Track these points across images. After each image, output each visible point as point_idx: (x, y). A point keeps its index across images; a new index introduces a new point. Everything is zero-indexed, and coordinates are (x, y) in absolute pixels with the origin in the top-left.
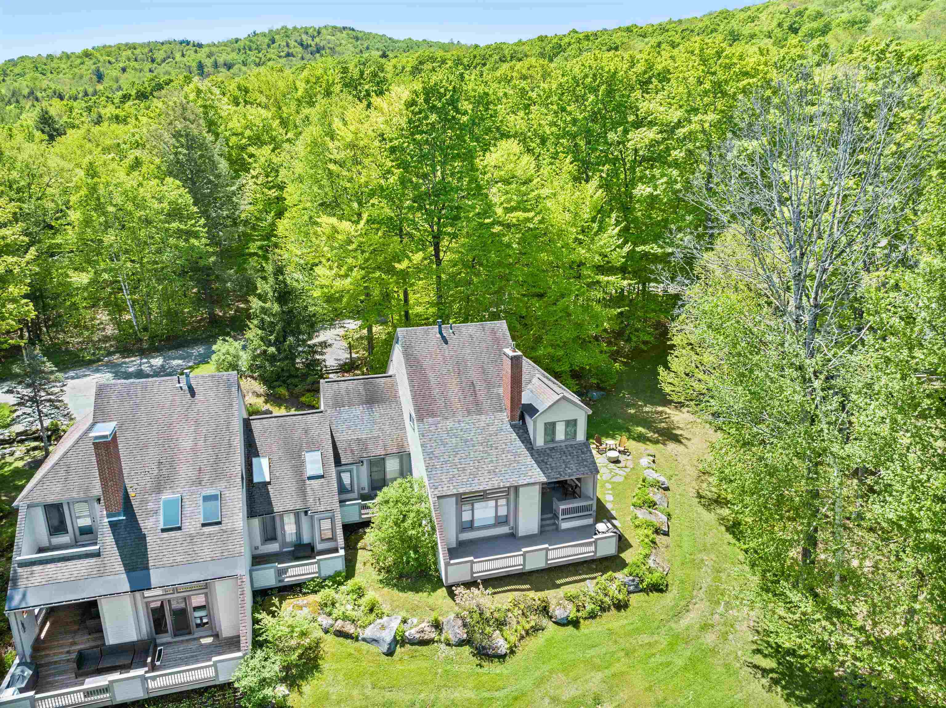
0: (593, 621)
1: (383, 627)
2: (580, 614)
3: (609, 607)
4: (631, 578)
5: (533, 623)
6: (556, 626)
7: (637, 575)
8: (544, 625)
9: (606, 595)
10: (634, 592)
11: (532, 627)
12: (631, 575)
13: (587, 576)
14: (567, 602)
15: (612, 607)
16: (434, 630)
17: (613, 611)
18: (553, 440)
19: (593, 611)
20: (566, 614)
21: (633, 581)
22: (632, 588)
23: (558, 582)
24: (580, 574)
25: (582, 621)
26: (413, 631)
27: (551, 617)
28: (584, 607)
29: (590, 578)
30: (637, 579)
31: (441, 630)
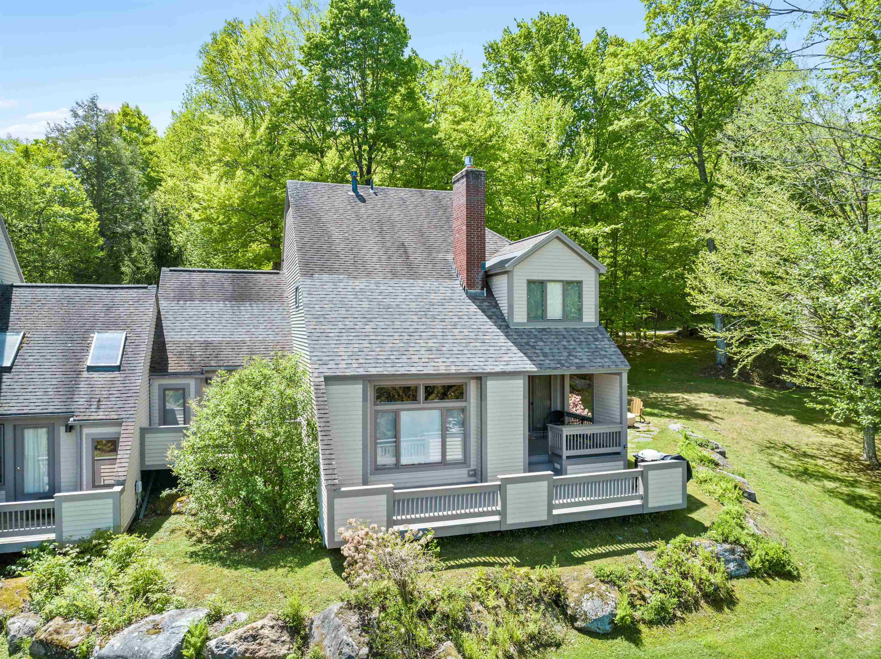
0: (669, 629)
1: (157, 629)
2: (638, 615)
3: (697, 602)
4: (727, 546)
5: (532, 628)
6: (587, 640)
7: (737, 542)
8: (559, 636)
9: (684, 576)
10: (738, 577)
11: (532, 637)
12: (725, 541)
13: (635, 546)
14: (604, 587)
15: (702, 602)
16: (286, 637)
17: (706, 609)
18: (543, 317)
19: (662, 608)
20: (608, 610)
21: (733, 551)
22: (732, 566)
23: (577, 554)
24: (620, 542)
25: (642, 627)
26: (229, 637)
27: (572, 619)
28: (643, 598)
29: (641, 549)
30: (739, 549)
31: (306, 639)
